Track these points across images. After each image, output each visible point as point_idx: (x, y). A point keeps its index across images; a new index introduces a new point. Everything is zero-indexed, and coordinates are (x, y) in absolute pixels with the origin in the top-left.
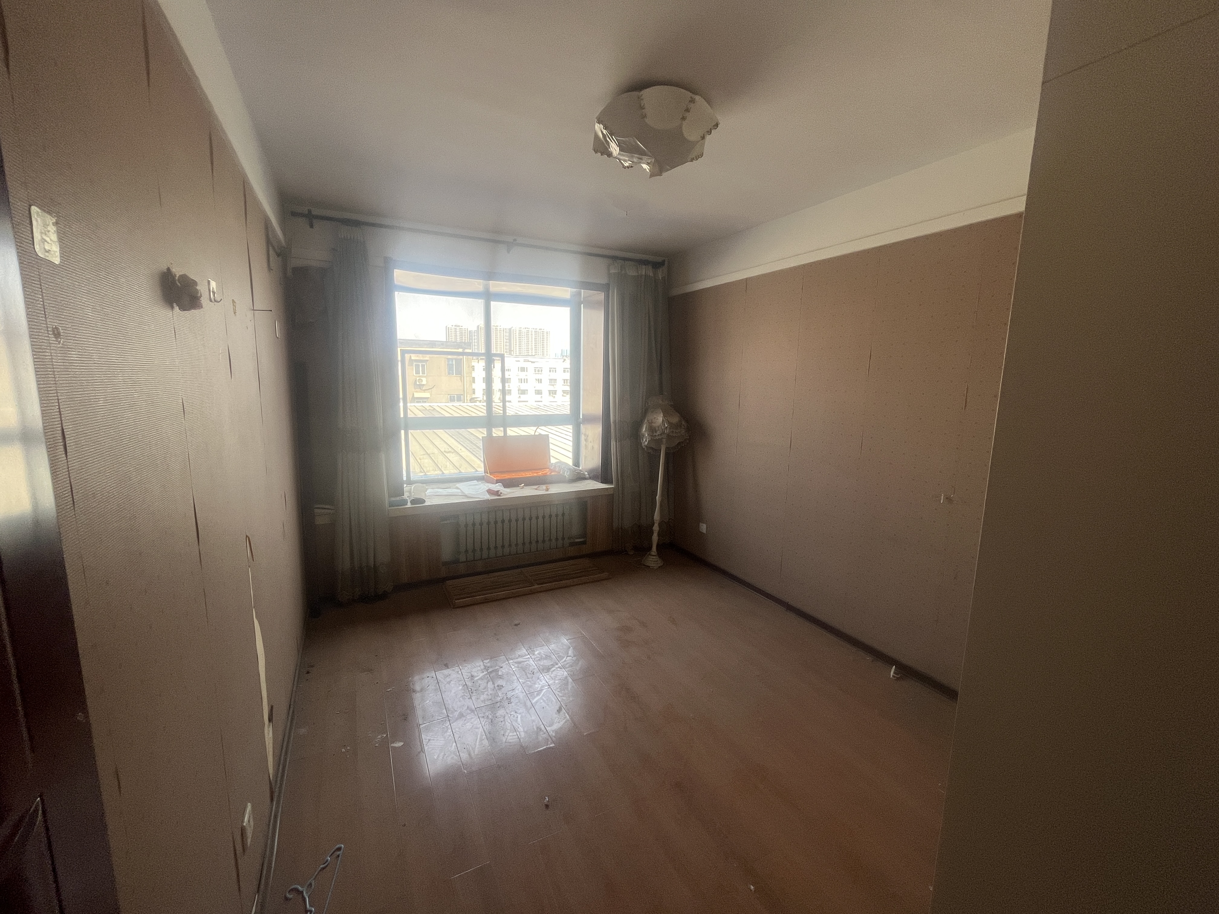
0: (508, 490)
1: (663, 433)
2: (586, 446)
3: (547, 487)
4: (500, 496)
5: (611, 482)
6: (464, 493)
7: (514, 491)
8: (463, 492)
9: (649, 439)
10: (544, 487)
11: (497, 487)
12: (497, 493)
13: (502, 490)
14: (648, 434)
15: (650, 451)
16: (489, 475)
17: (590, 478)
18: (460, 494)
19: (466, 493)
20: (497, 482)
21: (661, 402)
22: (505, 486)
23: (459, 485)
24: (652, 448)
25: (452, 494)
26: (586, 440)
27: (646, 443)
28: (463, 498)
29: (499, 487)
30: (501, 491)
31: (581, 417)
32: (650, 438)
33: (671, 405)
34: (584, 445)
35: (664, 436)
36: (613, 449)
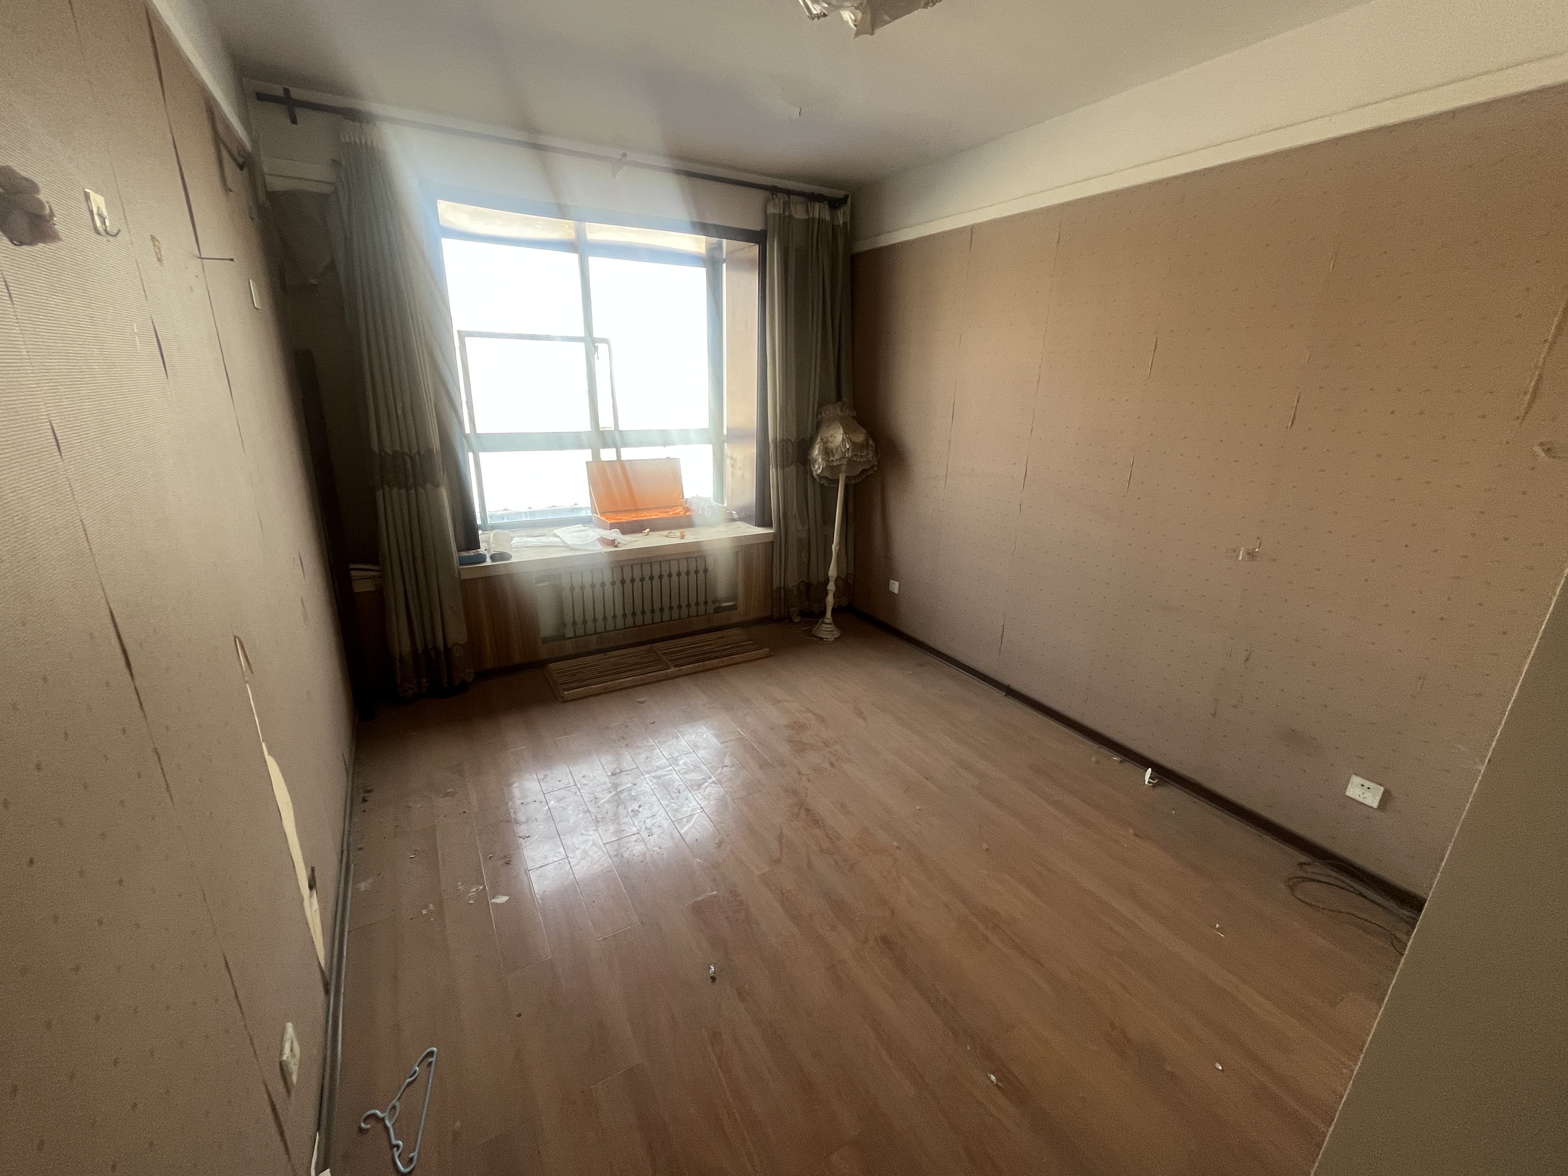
0: (628, 538)
1: (844, 457)
2: (733, 474)
3: (681, 532)
4: (616, 546)
5: (770, 525)
6: (566, 543)
7: (637, 539)
8: (564, 542)
9: (823, 465)
10: (677, 533)
11: (612, 535)
12: (613, 543)
13: (620, 538)
14: (822, 459)
15: (824, 482)
16: (599, 516)
17: (740, 519)
18: (561, 545)
19: (569, 543)
20: (612, 526)
21: (839, 412)
22: (624, 533)
23: (558, 531)
24: (826, 478)
25: (549, 544)
26: (733, 466)
27: (819, 471)
28: (565, 551)
29: (614, 535)
30: (619, 540)
31: (725, 432)
32: (825, 464)
33: (853, 417)
34: (730, 473)
35: (844, 462)
36: (773, 478)
